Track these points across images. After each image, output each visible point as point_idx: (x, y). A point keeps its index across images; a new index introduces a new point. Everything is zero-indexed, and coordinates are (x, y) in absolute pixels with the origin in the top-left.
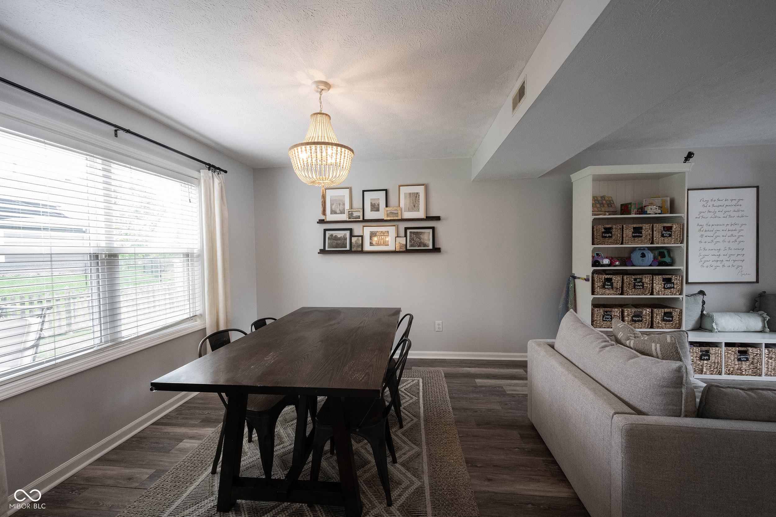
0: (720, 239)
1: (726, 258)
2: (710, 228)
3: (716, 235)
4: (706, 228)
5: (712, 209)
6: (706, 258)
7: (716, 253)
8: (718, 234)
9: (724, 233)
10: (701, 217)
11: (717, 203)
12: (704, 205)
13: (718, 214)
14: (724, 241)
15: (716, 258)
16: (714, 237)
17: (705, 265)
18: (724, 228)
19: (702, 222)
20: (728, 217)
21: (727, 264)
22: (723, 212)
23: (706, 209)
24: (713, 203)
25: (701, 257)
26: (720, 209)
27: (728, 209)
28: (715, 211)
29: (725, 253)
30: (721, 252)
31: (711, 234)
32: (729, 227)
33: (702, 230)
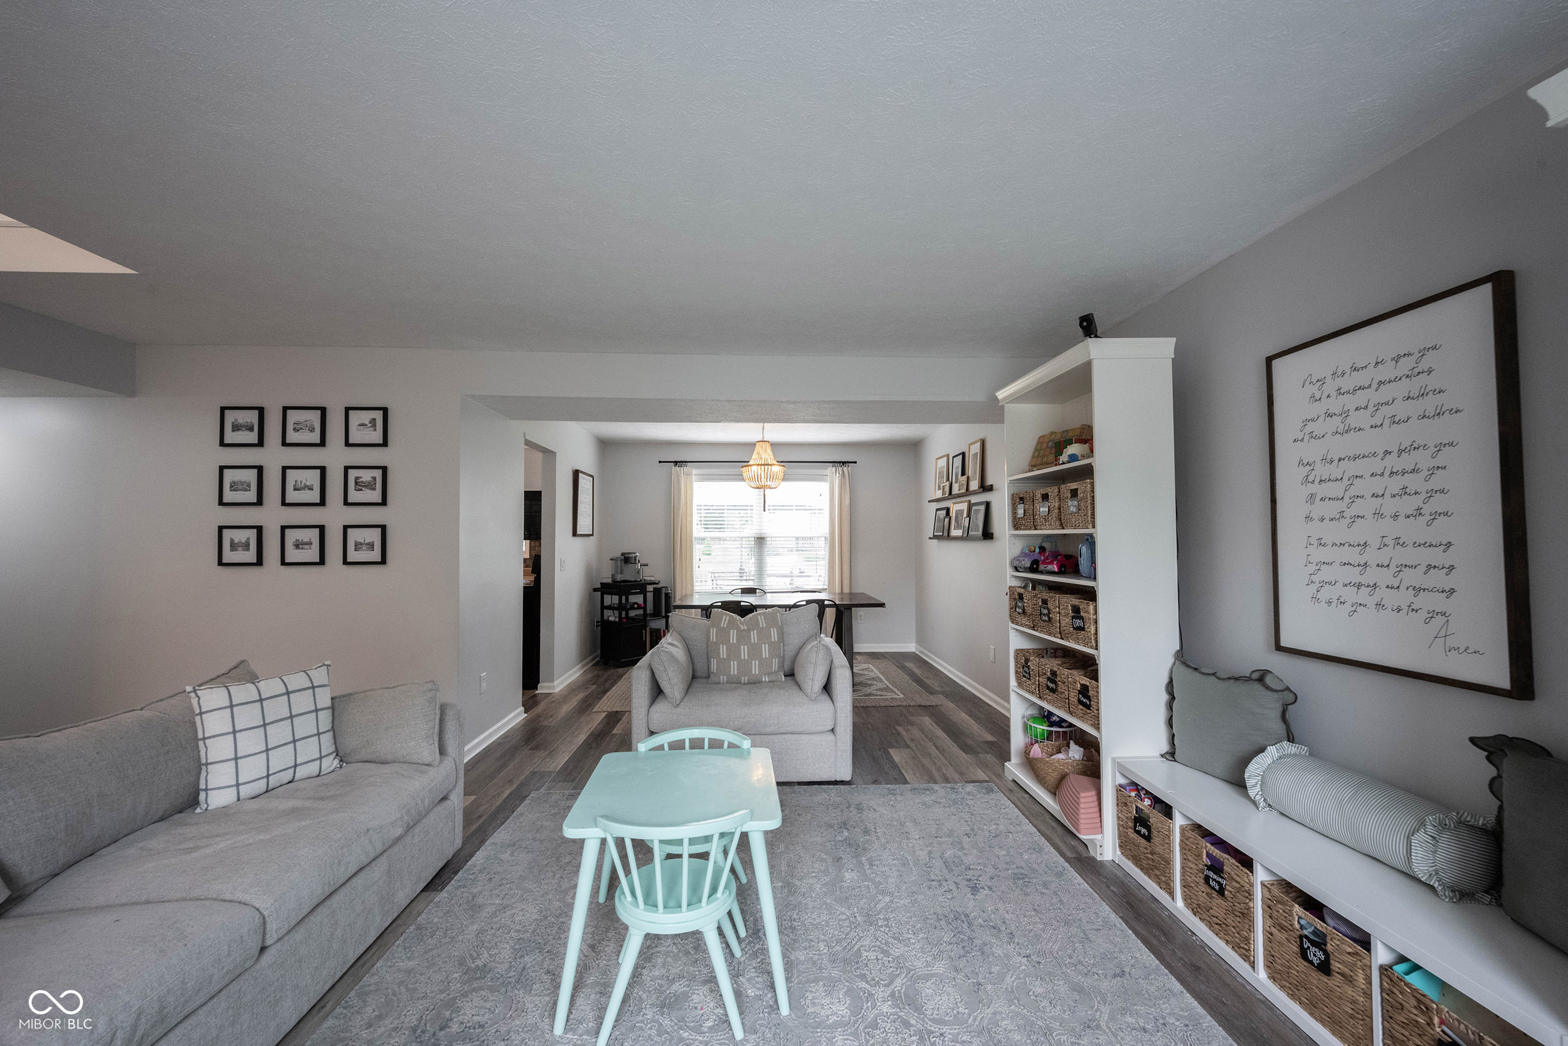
0: (1365, 507)
1: (1384, 577)
2: (1334, 471)
3: (1353, 491)
4: (1322, 471)
5: (1335, 405)
6: (1326, 574)
7: (1353, 555)
8: (1359, 487)
9: (1378, 485)
10: (1307, 437)
11: (1347, 383)
12: (1313, 396)
13: (1355, 420)
14: (1378, 514)
15: (1353, 574)
16: (1347, 500)
17: (1325, 594)
18: (1377, 465)
19: (1312, 451)
20: (1387, 422)
21: (1392, 599)
22: (1371, 409)
23: (1319, 409)
24: (1339, 382)
25: (1312, 568)
26: (1361, 398)
27: (1386, 393)
28: (1346, 409)
29: (1383, 556)
30: (1372, 556)
31: (1336, 489)
32: (1392, 462)
33: (1311, 479)
